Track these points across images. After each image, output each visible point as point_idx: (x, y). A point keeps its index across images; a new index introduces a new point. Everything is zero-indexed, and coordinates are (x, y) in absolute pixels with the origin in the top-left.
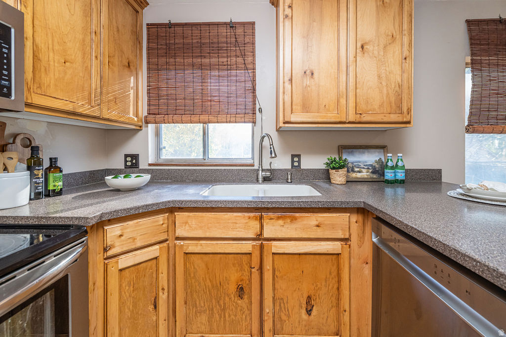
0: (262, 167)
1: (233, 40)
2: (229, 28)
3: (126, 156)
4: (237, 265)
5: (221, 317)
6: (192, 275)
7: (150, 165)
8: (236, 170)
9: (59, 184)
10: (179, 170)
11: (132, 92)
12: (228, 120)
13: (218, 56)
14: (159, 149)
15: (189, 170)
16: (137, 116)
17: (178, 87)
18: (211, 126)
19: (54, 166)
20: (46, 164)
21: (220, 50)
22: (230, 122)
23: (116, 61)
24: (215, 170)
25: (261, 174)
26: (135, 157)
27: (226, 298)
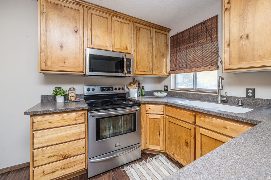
0: (220, 94)
1: (205, 29)
2: (202, 24)
3: (165, 86)
4: (185, 133)
5: (179, 150)
6: (171, 130)
7: (171, 90)
8: (206, 95)
9: (144, 93)
10: (181, 92)
11: (164, 64)
12: (201, 70)
13: (197, 40)
14: (176, 84)
15: (185, 93)
16: (166, 72)
17: (181, 59)
18: (197, 73)
19: (143, 89)
20: (141, 88)
21: (198, 37)
22: (202, 71)
23: (158, 56)
24: (195, 94)
25: (219, 98)
26: (167, 87)
27: (181, 144)
